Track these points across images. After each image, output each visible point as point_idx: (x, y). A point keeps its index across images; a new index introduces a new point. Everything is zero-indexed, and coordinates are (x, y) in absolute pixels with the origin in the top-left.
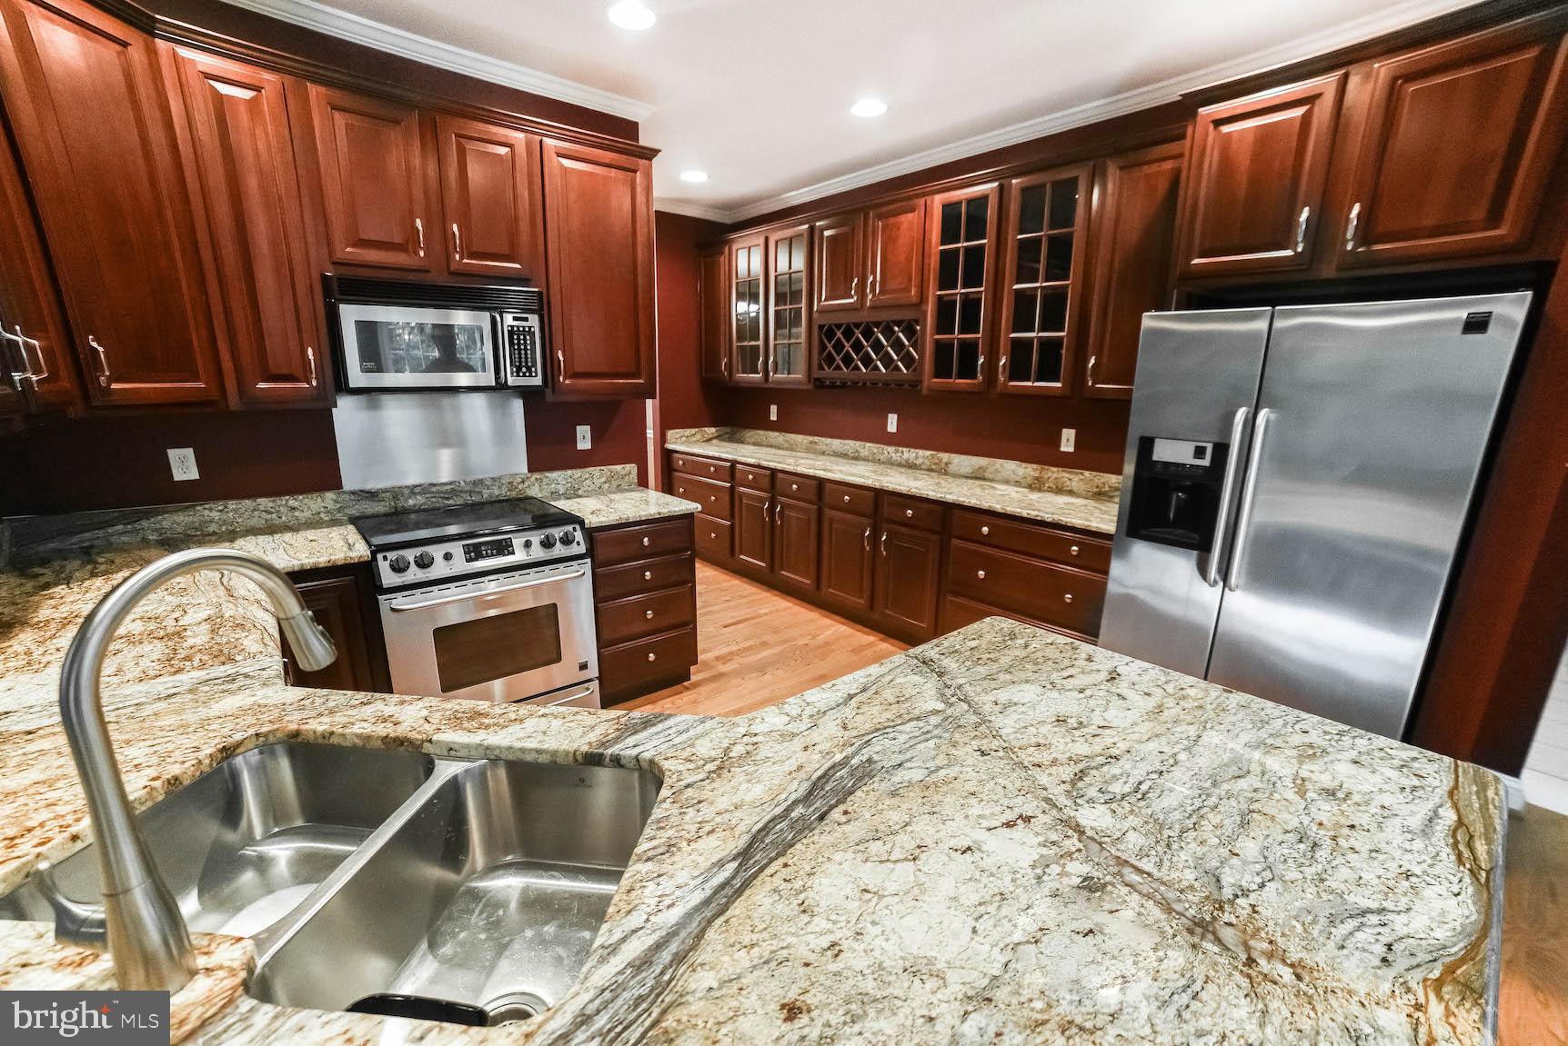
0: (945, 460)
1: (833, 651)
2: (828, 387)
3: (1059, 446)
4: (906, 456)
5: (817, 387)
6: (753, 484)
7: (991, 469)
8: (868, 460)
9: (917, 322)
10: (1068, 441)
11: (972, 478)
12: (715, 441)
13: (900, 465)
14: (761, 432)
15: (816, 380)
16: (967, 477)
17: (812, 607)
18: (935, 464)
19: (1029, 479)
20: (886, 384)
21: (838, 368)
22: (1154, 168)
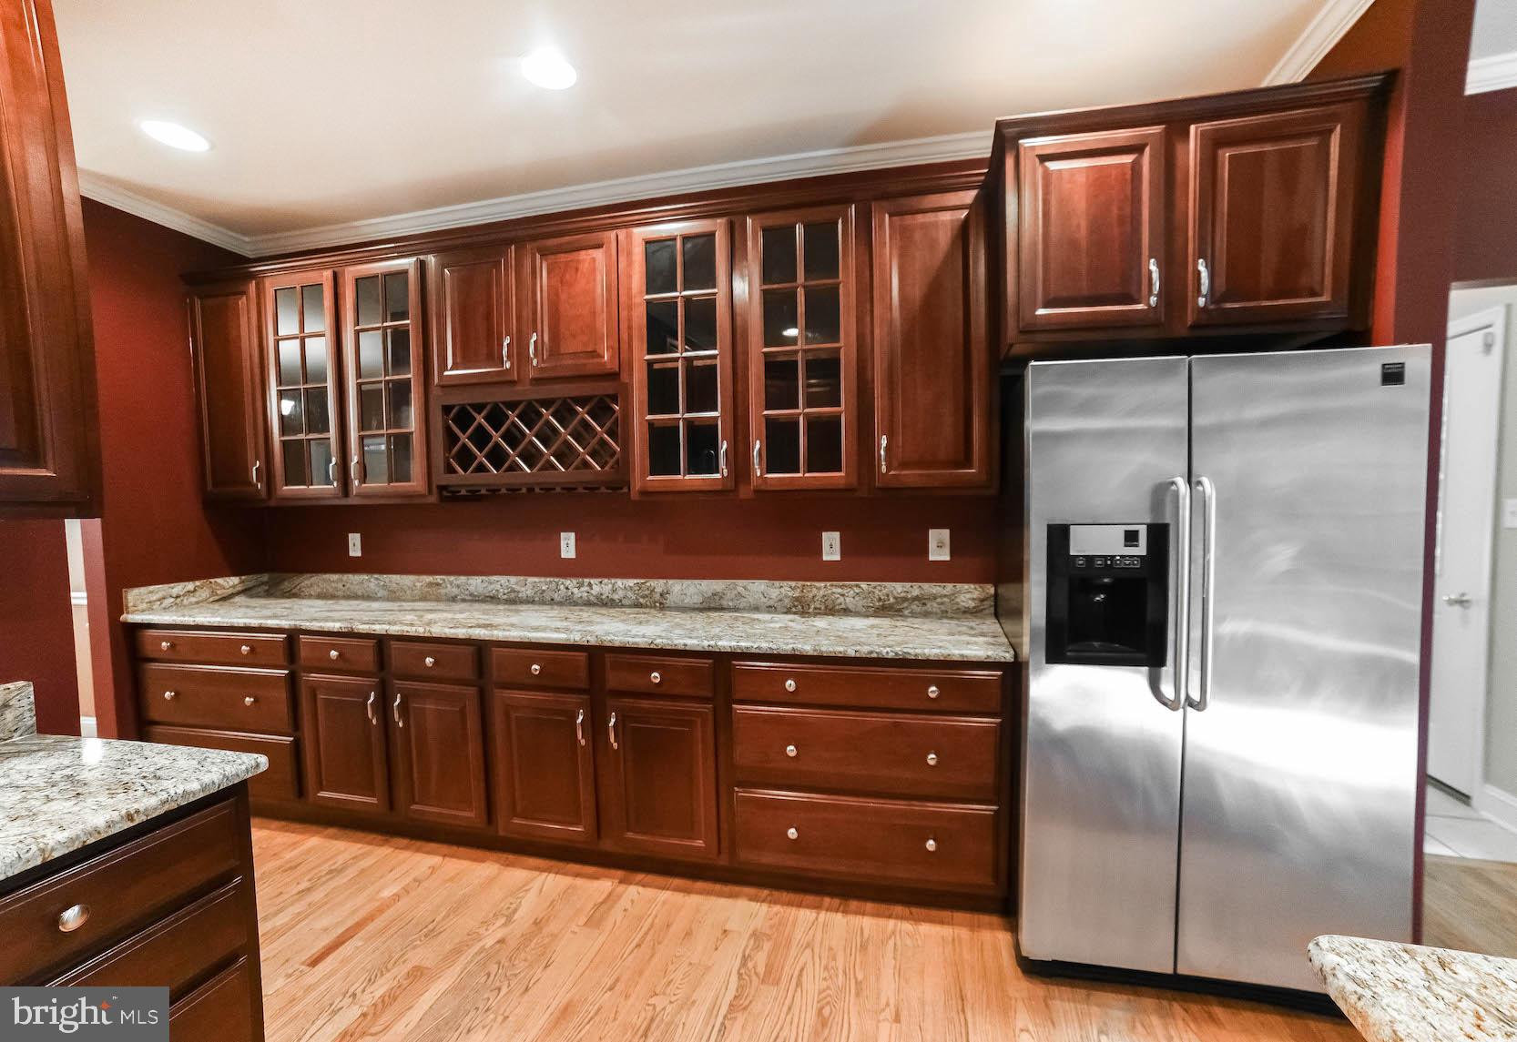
0: (659, 590)
1: (554, 936)
2: (464, 499)
3: (820, 552)
4: (596, 589)
5: (442, 499)
6: (342, 665)
7: (731, 594)
8: (533, 602)
9: (614, 399)
10: (831, 546)
11: (701, 610)
12: (239, 599)
13: (589, 604)
14: (335, 577)
15: (442, 488)
16: (694, 609)
17: (480, 853)
18: (643, 597)
19: (787, 601)
20: (570, 489)
21: (481, 468)
22: (930, 217)
